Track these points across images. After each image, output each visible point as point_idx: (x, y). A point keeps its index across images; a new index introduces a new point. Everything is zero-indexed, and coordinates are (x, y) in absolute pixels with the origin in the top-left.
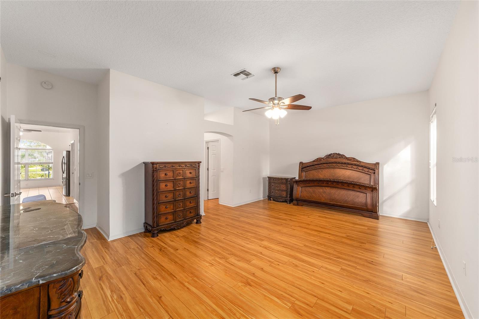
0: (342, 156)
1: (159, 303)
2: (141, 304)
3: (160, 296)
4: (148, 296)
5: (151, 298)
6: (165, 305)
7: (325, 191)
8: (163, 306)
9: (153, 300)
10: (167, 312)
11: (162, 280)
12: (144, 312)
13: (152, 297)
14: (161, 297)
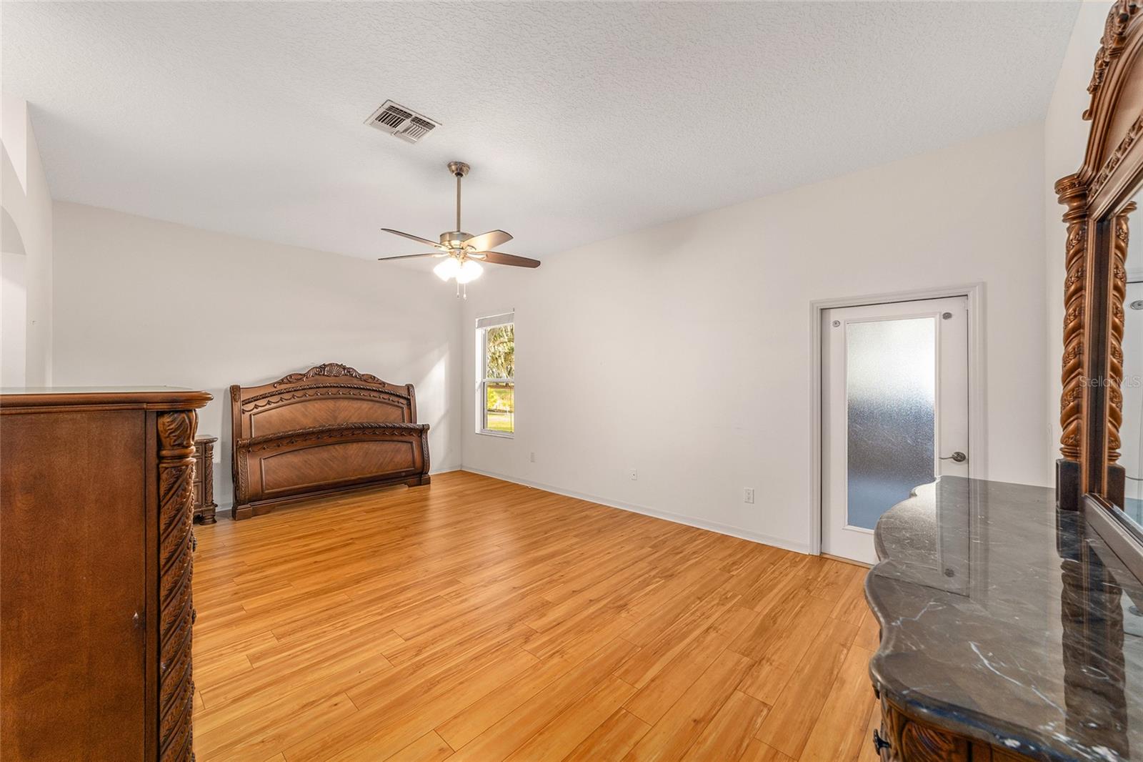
0: (349, 372)
1: (712, 720)
2: (729, 753)
3: (693, 724)
4: (700, 751)
5: (705, 739)
6: (713, 707)
7: (333, 454)
8: (717, 708)
9: (710, 734)
10: (728, 698)
11: (636, 738)
12: (747, 736)
13: (700, 739)
14: (695, 721)
